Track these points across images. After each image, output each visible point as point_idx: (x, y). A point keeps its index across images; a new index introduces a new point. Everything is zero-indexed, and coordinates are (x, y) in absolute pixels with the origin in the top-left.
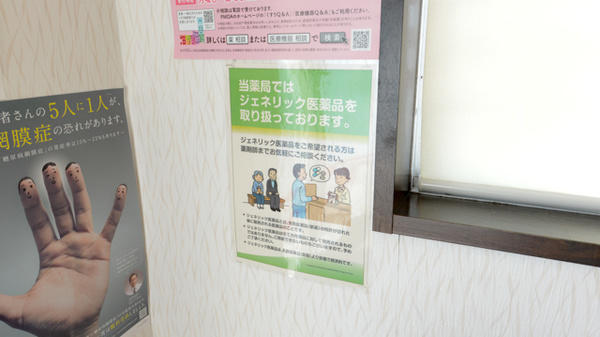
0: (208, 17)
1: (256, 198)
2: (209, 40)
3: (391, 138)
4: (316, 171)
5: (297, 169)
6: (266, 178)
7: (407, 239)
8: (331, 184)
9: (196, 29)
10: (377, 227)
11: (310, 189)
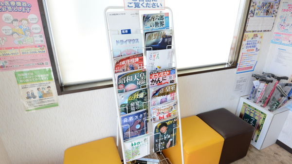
0: (6, 62)
1: (28, 98)
2: (7, 67)
3: (57, 79)
4: (43, 88)
5: (38, 89)
6: (30, 93)
7: (65, 95)
8: (47, 90)
9: (2, 65)
10: (59, 95)
11: (43, 92)
